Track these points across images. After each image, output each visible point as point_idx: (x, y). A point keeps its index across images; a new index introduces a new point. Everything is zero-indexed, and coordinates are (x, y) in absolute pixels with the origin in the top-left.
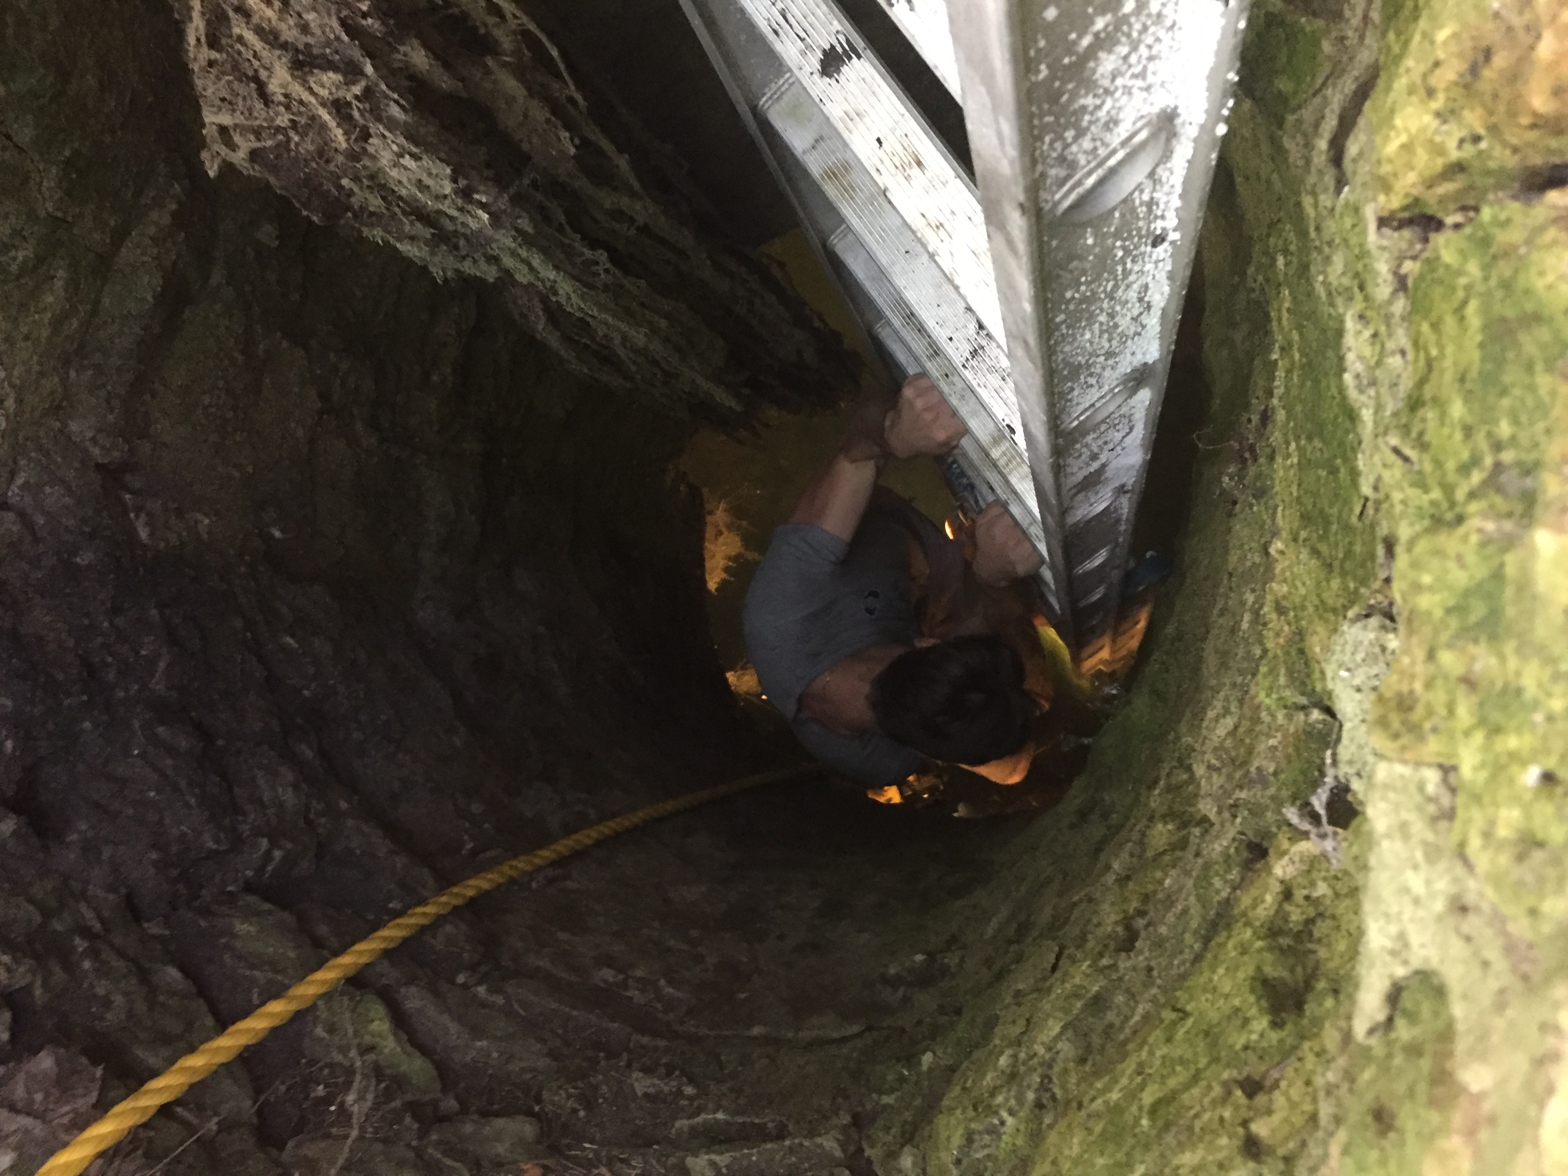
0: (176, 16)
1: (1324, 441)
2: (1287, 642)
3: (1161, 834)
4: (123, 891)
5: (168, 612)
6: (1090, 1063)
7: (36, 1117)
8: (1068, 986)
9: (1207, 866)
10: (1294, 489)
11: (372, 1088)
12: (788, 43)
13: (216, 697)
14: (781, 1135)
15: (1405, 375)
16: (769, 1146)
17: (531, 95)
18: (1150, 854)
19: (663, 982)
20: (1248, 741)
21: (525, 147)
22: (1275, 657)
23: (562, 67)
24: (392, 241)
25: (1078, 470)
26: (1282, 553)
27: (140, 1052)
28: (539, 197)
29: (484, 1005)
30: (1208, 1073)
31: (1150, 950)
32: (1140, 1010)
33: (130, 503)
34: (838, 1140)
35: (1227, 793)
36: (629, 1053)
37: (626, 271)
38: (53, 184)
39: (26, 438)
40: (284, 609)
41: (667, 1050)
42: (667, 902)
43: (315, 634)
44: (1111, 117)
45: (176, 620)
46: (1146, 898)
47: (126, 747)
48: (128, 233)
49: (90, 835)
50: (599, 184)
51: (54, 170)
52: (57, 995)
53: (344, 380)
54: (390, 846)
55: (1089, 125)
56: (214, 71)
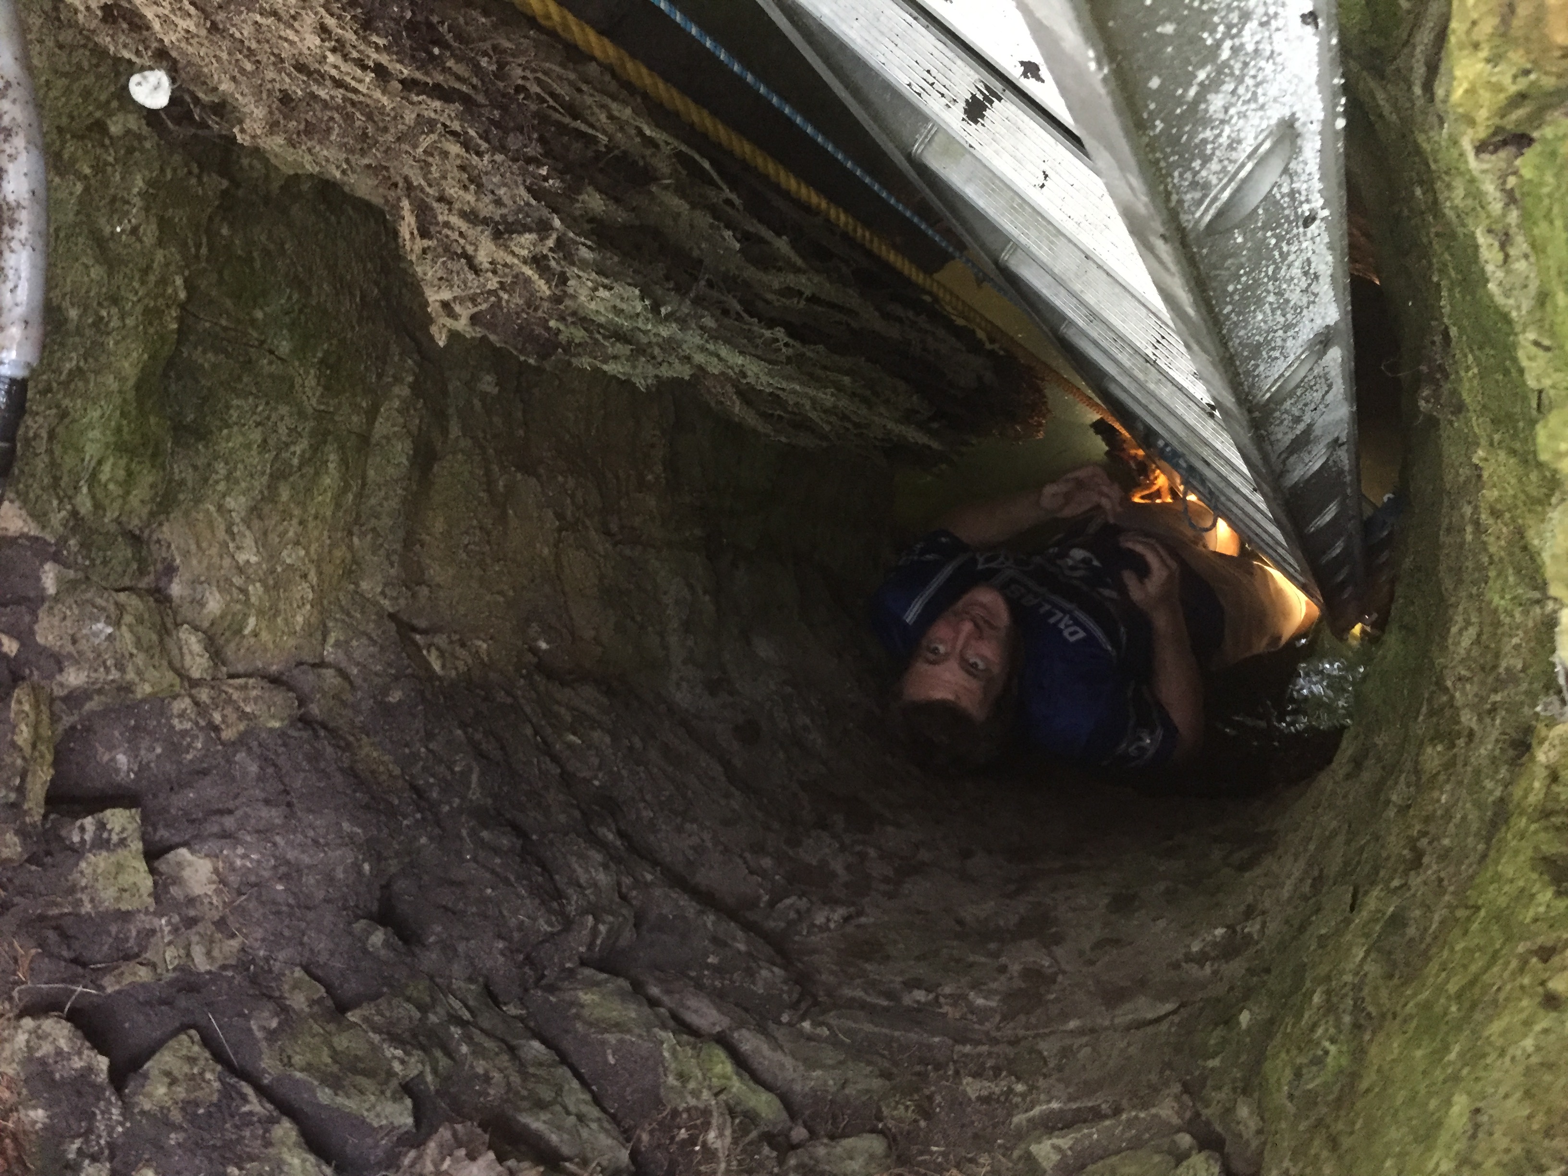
1: (1493, 347)
2: (1508, 543)
3: (1432, 757)
4: (481, 979)
5: (470, 730)
6: (1397, 976)
8: (1365, 913)
10: (1480, 397)
11: (729, 1124)
13: (523, 798)
14: (1117, 1111)
15: (1532, 275)
16: (1107, 1123)
17: (694, 206)
18: (1424, 779)
19: (972, 995)
20: (1493, 646)
21: (696, 253)
22: (1501, 560)
23: (715, 175)
24: (598, 364)
26: (1486, 460)
27: (523, 1118)
28: (715, 294)
29: (810, 1038)
30: (1504, 952)
31: (1437, 863)
32: (1437, 918)
33: (421, 643)
34: (1173, 1108)
35: (1483, 699)
36: (955, 1062)
37: (804, 341)
38: (313, 383)
39: (330, 603)
40: (563, 711)
41: (990, 1054)
42: (960, 922)
43: (592, 728)
44: (1233, 141)
45: (478, 736)
46: (1427, 820)
47: (459, 854)
48: (377, 411)
49: (444, 936)
50: (766, 270)
51: (312, 371)
52: (445, 1079)
53: (573, 497)
54: (698, 907)
55: (1214, 149)
56: (429, 256)
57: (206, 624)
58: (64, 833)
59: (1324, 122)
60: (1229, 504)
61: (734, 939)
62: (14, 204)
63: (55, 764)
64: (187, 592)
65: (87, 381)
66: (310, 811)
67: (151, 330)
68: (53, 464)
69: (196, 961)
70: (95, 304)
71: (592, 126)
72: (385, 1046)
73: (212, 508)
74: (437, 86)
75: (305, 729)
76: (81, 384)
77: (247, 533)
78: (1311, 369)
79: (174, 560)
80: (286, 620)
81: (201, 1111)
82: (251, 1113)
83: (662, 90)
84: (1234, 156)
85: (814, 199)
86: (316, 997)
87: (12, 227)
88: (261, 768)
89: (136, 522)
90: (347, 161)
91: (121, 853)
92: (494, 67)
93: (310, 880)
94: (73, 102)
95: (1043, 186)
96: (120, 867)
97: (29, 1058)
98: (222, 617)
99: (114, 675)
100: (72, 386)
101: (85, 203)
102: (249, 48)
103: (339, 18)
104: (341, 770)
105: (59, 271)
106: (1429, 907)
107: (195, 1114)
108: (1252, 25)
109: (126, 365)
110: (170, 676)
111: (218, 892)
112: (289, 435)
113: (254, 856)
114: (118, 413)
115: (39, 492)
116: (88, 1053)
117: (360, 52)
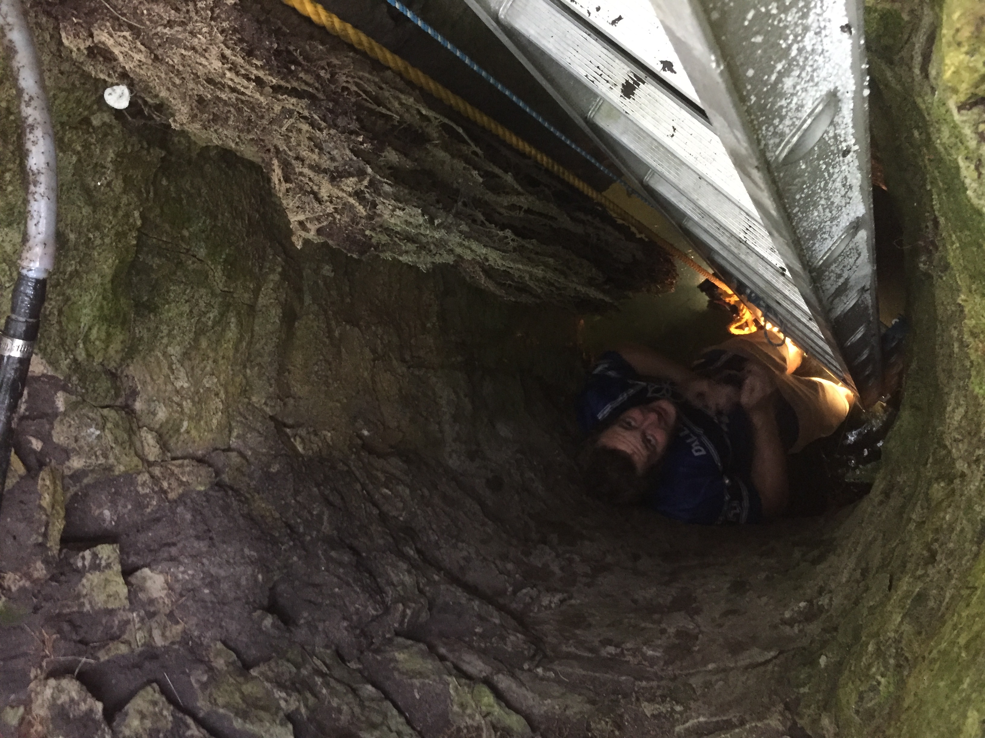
1: (970, 230)
2: (983, 353)
3: (938, 490)
4: (333, 646)
5: (322, 488)
6: (924, 633)
8: (899, 592)
9: (969, 500)
10: (961, 261)
13: (356, 530)
14: (742, 723)
16: (737, 730)
17: (453, 156)
18: (933, 504)
19: (645, 648)
20: (975, 419)
21: (455, 185)
22: (979, 364)
23: (466, 137)
24: (396, 256)
25: (830, 286)
26: (965, 301)
28: (469, 211)
29: (542, 679)
31: (946, 559)
32: (948, 595)
33: (290, 434)
34: (779, 720)
35: (971, 454)
36: (636, 693)
37: (524, 237)
38: (220, 274)
39: (233, 411)
40: (379, 474)
41: (659, 687)
42: (635, 601)
43: (398, 484)
44: (799, 105)
45: (327, 492)
46: (937, 531)
47: (318, 567)
48: (260, 289)
49: (310, 619)
50: (499, 194)
51: (219, 267)
52: (312, 711)
53: (382, 339)
54: (468, 596)
55: (787, 112)
56: (291, 194)
57: (157, 426)
58: (72, 561)
59: (855, 92)
60: (793, 328)
61: (492, 616)
62: (36, 171)
63: (67, 517)
64: (144, 407)
65: (81, 279)
66: (224, 542)
67: (120, 246)
68: (61, 331)
69: (156, 639)
70: (85, 230)
71: (389, 110)
72: (275, 690)
73: (159, 354)
74: (294, 89)
75: (219, 491)
76: (78, 280)
77: (182, 369)
78: (848, 245)
79: (137, 387)
80: (206, 422)
81: (161, 735)
82: (192, 736)
83: (432, 85)
84: (799, 115)
85: (527, 148)
86: (230, 660)
87: (35, 186)
88: (193, 516)
89: (113, 364)
90: (239, 137)
91: (108, 572)
92: (328, 76)
93: (225, 586)
94: (70, 107)
95: (673, 136)
96: (107, 581)
97: (53, 705)
98: (167, 422)
99: (102, 460)
100: (72, 282)
101: (78, 169)
102: (178, 70)
103: (233, 49)
104: (242, 515)
105: (63, 211)
106: (942, 589)
108: (810, 34)
109: (105, 267)
110: (136, 460)
111: (168, 595)
112: (206, 307)
113: (190, 572)
114: (101, 297)
115: (53, 348)
116: (90, 700)
117: (246, 70)
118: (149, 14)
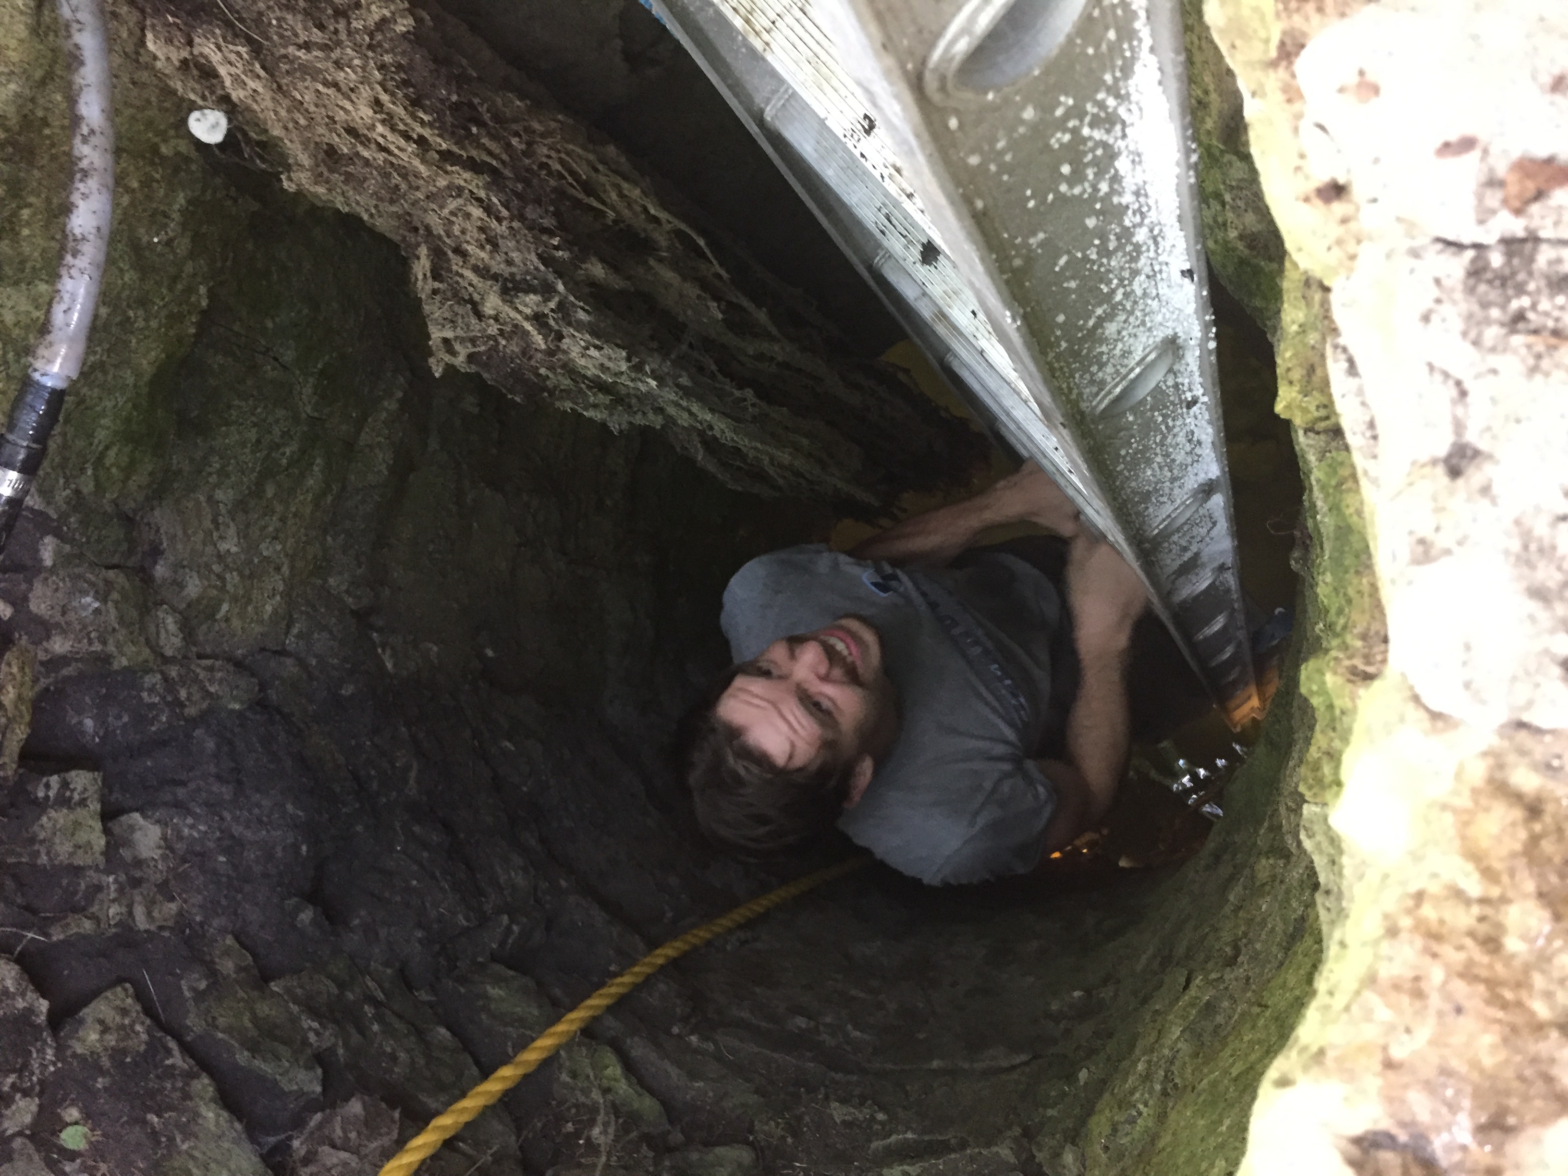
0: (403, 253)
3: (1264, 867)
4: (397, 964)
5: (414, 728)
6: (1201, 1055)
7: (352, 1153)
9: (1288, 892)
11: (613, 1123)
12: (893, 240)
13: (456, 798)
14: (963, 1145)
16: (953, 1156)
17: (684, 278)
18: (1256, 885)
19: (849, 1027)
21: (681, 318)
23: (707, 251)
24: (580, 410)
25: (1171, 562)
27: (423, 1098)
28: (695, 356)
29: (696, 1051)
31: (1248, 963)
32: (1239, 1010)
33: (377, 642)
34: (1012, 1149)
36: (826, 1087)
37: (771, 403)
38: (310, 391)
39: (298, 596)
40: (501, 718)
41: (859, 1084)
42: (848, 957)
43: (527, 737)
44: (1125, 352)
45: (421, 735)
46: (1250, 923)
47: (391, 845)
48: (366, 421)
49: (368, 920)
50: (744, 336)
51: (311, 380)
52: (355, 1054)
53: (535, 515)
54: (606, 917)
55: (1108, 360)
56: (438, 298)
57: (183, 606)
58: (29, 788)
59: (1200, 341)
61: (637, 951)
62: (79, 237)
63: (31, 723)
64: (168, 574)
65: (106, 374)
66: (257, 790)
67: (172, 333)
68: (64, 446)
69: (137, 918)
70: (125, 303)
71: (603, 203)
72: (303, 1017)
73: (202, 499)
74: (471, 158)
75: (262, 713)
76: (100, 375)
77: (232, 524)
78: (1196, 512)
79: (161, 544)
80: (256, 608)
81: (128, 1060)
82: (173, 1066)
84: (1125, 362)
86: (243, 964)
87: (74, 256)
88: (217, 745)
89: (131, 504)
90: (376, 207)
91: (81, 813)
92: (523, 146)
93: (250, 855)
94: (136, 128)
96: (77, 824)
98: (199, 600)
99: (97, 647)
100: (92, 377)
101: (129, 214)
102: (306, 109)
103: (393, 94)
104: (291, 754)
107: (123, 1062)
108: (1141, 278)
109: (145, 362)
110: (146, 652)
111: (164, 857)
112: (282, 437)
113: (202, 828)
114: (130, 405)
115: (49, 470)
116: (31, 995)
117: (406, 125)
118: (280, 26)
